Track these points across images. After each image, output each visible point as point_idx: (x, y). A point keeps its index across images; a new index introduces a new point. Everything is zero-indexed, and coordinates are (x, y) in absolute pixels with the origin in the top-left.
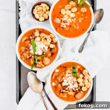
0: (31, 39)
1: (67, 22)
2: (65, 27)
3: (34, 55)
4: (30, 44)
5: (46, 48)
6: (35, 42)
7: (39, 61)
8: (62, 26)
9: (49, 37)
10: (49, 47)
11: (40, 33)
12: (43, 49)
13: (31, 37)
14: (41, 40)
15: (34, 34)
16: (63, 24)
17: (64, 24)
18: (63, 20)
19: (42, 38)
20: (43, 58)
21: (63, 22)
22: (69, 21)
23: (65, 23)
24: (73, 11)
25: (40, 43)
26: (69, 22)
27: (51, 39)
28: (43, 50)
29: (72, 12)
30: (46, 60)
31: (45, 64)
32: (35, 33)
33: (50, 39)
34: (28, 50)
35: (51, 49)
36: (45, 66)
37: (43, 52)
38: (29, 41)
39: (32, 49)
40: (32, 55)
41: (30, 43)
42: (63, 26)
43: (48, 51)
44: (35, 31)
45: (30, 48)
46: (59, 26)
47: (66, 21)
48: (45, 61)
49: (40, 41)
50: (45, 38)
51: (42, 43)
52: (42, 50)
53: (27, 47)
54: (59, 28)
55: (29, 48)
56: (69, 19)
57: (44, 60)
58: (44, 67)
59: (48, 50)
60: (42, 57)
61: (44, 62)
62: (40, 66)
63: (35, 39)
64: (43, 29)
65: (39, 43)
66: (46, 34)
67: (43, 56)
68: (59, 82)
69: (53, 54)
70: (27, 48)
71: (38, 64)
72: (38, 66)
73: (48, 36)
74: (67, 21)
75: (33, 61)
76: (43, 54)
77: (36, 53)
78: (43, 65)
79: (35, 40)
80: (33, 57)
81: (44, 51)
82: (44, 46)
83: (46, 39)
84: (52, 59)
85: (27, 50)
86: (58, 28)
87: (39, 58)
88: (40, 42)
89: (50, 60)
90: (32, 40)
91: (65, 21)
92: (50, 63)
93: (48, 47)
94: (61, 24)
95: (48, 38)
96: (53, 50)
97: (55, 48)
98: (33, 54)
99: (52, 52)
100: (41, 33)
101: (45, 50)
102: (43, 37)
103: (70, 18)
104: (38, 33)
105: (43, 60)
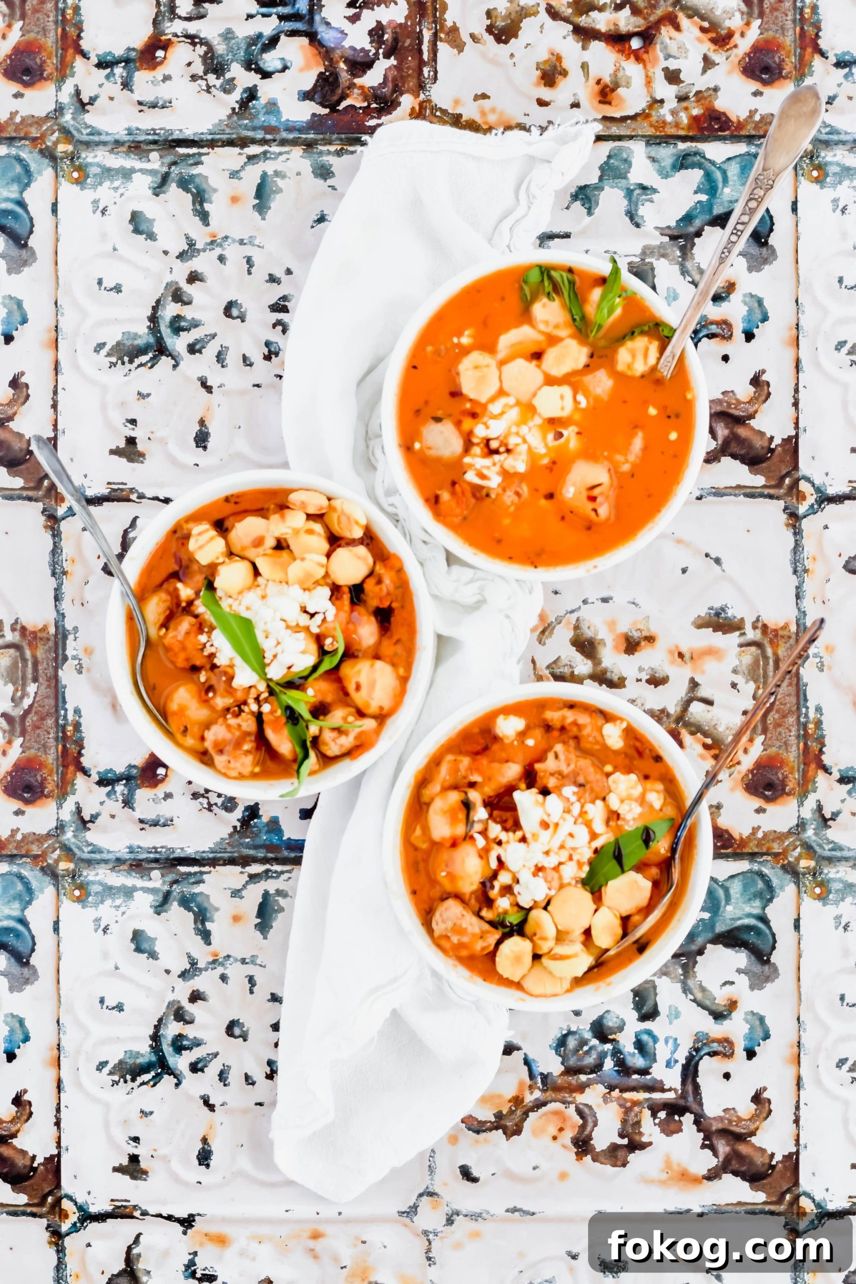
0: (190, 603)
1: (508, 451)
2: (494, 482)
3: (271, 692)
4: (203, 638)
5: (320, 599)
6: (225, 604)
7: (320, 710)
8: (471, 477)
9: (296, 519)
10: (336, 589)
11: (221, 527)
12: (304, 620)
13: (185, 592)
14: (257, 573)
15: (192, 560)
16: (477, 461)
17: (487, 462)
18: (480, 432)
19: (251, 553)
20: (339, 681)
21: (477, 450)
22: (525, 441)
23: (496, 457)
24: (558, 371)
25: (264, 597)
26: (524, 448)
27: (318, 527)
28: (307, 629)
29: (550, 381)
30: (363, 679)
31: (373, 708)
32: (192, 545)
33: (310, 532)
34: (214, 681)
35: (357, 592)
36: (382, 718)
37: (319, 639)
38: (185, 624)
39: (239, 662)
40: (257, 699)
41: (200, 630)
42: (483, 476)
43: (343, 616)
44: (187, 537)
45: (221, 660)
46: (454, 484)
47: (504, 444)
48: (358, 687)
49: (254, 586)
50: (270, 542)
51: (272, 589)
52: (297, 629)
53: (195, 669)
54: (453, 493)
55: (214, 667)
56: (524, 430)
57: (351, 688)
58: (378, 731)
59: (339, 609)
60: (329, 673)
61: (359, 698)
62: (347, 742)
63: (210, 586)
64: (227, 499)
65: (252, 597)
66: (262, 512)
67: (328, 664)
68: (537, 766)
69: (384, 617)
70: (203, 677)
71: (328, 736)
72: (333, 747)
73: (283, 517)
74: (513, 441)
75: (286, 731)
76: (323, 653)
77: (276, 672)
78: (369, 724)
79: (219, 593)
80: (266, 708)
81: (315, 630)
82: (296, 596)
83: (281, 546)
84: (399, 649)
85: (210, 688)
86: (445, 496)
87: (310, 692)
88: (259, 591)
89: (394, 665)
90: (200, 608)
91: (494, 445)
92: (404, 680)
93: (326, 592)
94: (467, 460)
95: (296, 532)
96: (369, 586)
97: (379, 569)
98: (262, 687)
99: (374, 603)
100: (227, 524)
101: (318, 619)
102: (259, 542)
103: (538, 421)
104: (213, 533)
105: (347, 694)
